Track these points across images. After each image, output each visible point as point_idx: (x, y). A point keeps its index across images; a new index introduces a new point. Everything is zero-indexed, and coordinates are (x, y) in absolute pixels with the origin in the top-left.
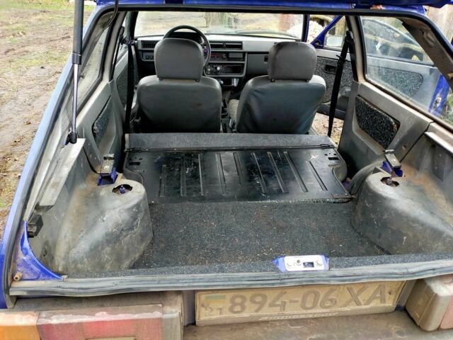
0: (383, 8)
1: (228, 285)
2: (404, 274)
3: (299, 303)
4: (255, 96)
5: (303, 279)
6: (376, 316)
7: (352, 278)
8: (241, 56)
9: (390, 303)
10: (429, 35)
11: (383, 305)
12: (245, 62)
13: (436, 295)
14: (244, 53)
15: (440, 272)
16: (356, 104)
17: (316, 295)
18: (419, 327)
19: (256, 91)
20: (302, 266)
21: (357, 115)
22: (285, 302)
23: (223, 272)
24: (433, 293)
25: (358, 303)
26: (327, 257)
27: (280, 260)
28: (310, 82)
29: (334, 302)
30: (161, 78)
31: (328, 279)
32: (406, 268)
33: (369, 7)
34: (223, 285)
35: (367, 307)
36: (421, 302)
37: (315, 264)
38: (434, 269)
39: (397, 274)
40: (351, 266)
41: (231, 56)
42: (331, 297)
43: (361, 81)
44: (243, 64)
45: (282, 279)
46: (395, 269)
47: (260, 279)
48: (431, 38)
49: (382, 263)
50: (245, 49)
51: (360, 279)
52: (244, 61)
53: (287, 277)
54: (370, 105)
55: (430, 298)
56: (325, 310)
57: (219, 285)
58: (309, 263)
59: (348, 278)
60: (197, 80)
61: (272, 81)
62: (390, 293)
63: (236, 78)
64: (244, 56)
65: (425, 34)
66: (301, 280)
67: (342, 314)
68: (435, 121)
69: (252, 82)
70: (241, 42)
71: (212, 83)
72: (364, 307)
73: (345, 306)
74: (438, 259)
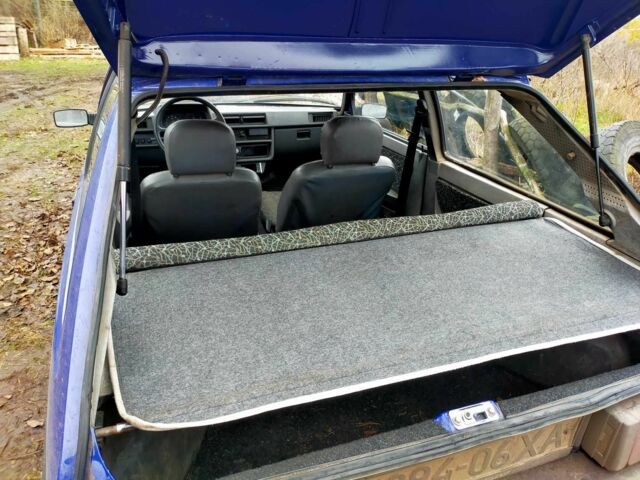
0: (485, 80)
1: (392, 466)
2: (587, 406)
3: (466, 470)
4: (308, 188)
5: (481, 437)
6: (552, 466)
7: (534, 423)
8: (266, 132)
9: (566, 446)
10: (539, 109)
11: (558, 449)
12: (272, 141)
13: (623, 426)
14: (269, 128)
15: (623, 396)
16: (438, 189)
17: (487, 454)
18: (604, 468)
19: (310, 181)
20: (474, 420)
21: (440, 203)
22: (451, 471)
23: (379, 448)
24: (619, 423)
25: (532, 453)
26: (495, 401)
27: (444, 416)
28: (377, 165)
29: (506, 458)
30: (176, 174)
31: (508, 430)
32: (588, 399)
33: (470, 80)
34: (387, 467)
35: (542, 455)
36: (602, 436)
37: (487, 413)
38: (615, 394)
39: (579, 408)
40: (528, 408)
41: (252, 133)
42: (503, 452)
43: (441, 160)
44: (270, 143)
45: (455, 443)
46: (576, 402)
47: (429, 448)
48: (542, 112)
49: (560, 397)
50: (270, 122)
51: (542, 423)
52: (270, 138)
53: (461, 438)
54: (459, 191)
55: (615, 430)
56: (496, 471)
57: (380, 468)
58: (479, 414)
59: (530, 424)
60: (228, 173)
61: (328, 168)
62: (566, 433)
63: (262, 162)
64: (270, 132)
65: (533, 108)
66: (477, 438)
67: (514, 471)
68: (550, 207)
69: (301, 171)
70: (264, 114)
71: (250, 176)
72: (538, 456)
73: (517, 460)
74: (616, 380)
